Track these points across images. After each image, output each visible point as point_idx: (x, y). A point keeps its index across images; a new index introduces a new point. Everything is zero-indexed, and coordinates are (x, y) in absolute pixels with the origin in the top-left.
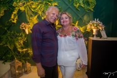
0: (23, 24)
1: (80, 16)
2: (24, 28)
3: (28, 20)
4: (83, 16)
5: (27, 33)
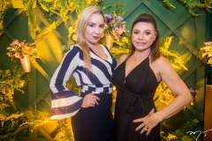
0: (16, 42)
1: (173, 29)
2: (17, 56)
3: (33, 36)
4: (179, 28)
5: (27, 68)
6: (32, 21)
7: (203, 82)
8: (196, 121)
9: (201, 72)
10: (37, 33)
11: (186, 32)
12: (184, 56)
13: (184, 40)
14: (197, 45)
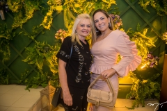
6: (68, 18)
7: (164, 53)
8: (158, 74)
9: (163, 47)
10: (69, 24)
11: (155, 24)
12: (154, 38)
13: (154, 29)
14: (161, 32)
